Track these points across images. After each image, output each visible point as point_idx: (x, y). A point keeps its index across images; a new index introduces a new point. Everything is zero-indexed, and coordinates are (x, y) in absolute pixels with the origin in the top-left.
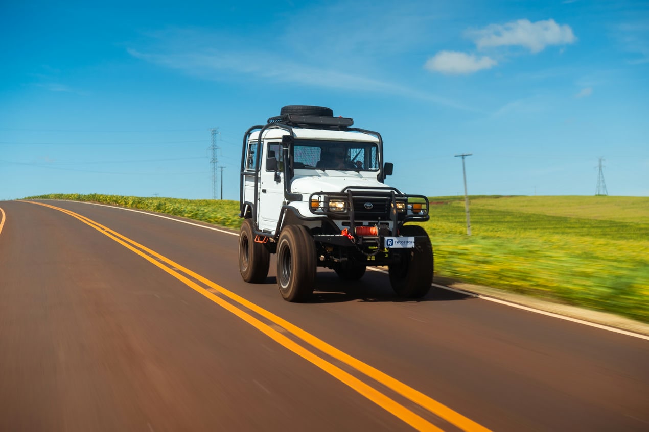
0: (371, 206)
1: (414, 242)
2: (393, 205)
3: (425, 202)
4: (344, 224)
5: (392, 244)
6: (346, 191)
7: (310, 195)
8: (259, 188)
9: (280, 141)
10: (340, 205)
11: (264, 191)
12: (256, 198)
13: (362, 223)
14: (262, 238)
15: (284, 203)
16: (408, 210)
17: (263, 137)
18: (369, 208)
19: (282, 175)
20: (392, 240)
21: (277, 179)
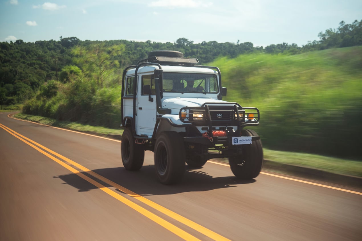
0: (221, 116)
1: (252, 140)
2: (236, 115)
3: (257, 112)
4: (203, 129)
5: (237, 142)
6: (204, 106)
7: (180, 110)
8: (136, 107)
9: (153, 73)
10: (200, 116)
11: (140, 109)
12: (135, 114)
13: (215, 128)
14: (140, 141)
15: (157, 116)
16: (245, 118)
17: (138, 72)
18: (220, 117)
19: (154, 97)
20: (237, 139)
21: (151, 100)
